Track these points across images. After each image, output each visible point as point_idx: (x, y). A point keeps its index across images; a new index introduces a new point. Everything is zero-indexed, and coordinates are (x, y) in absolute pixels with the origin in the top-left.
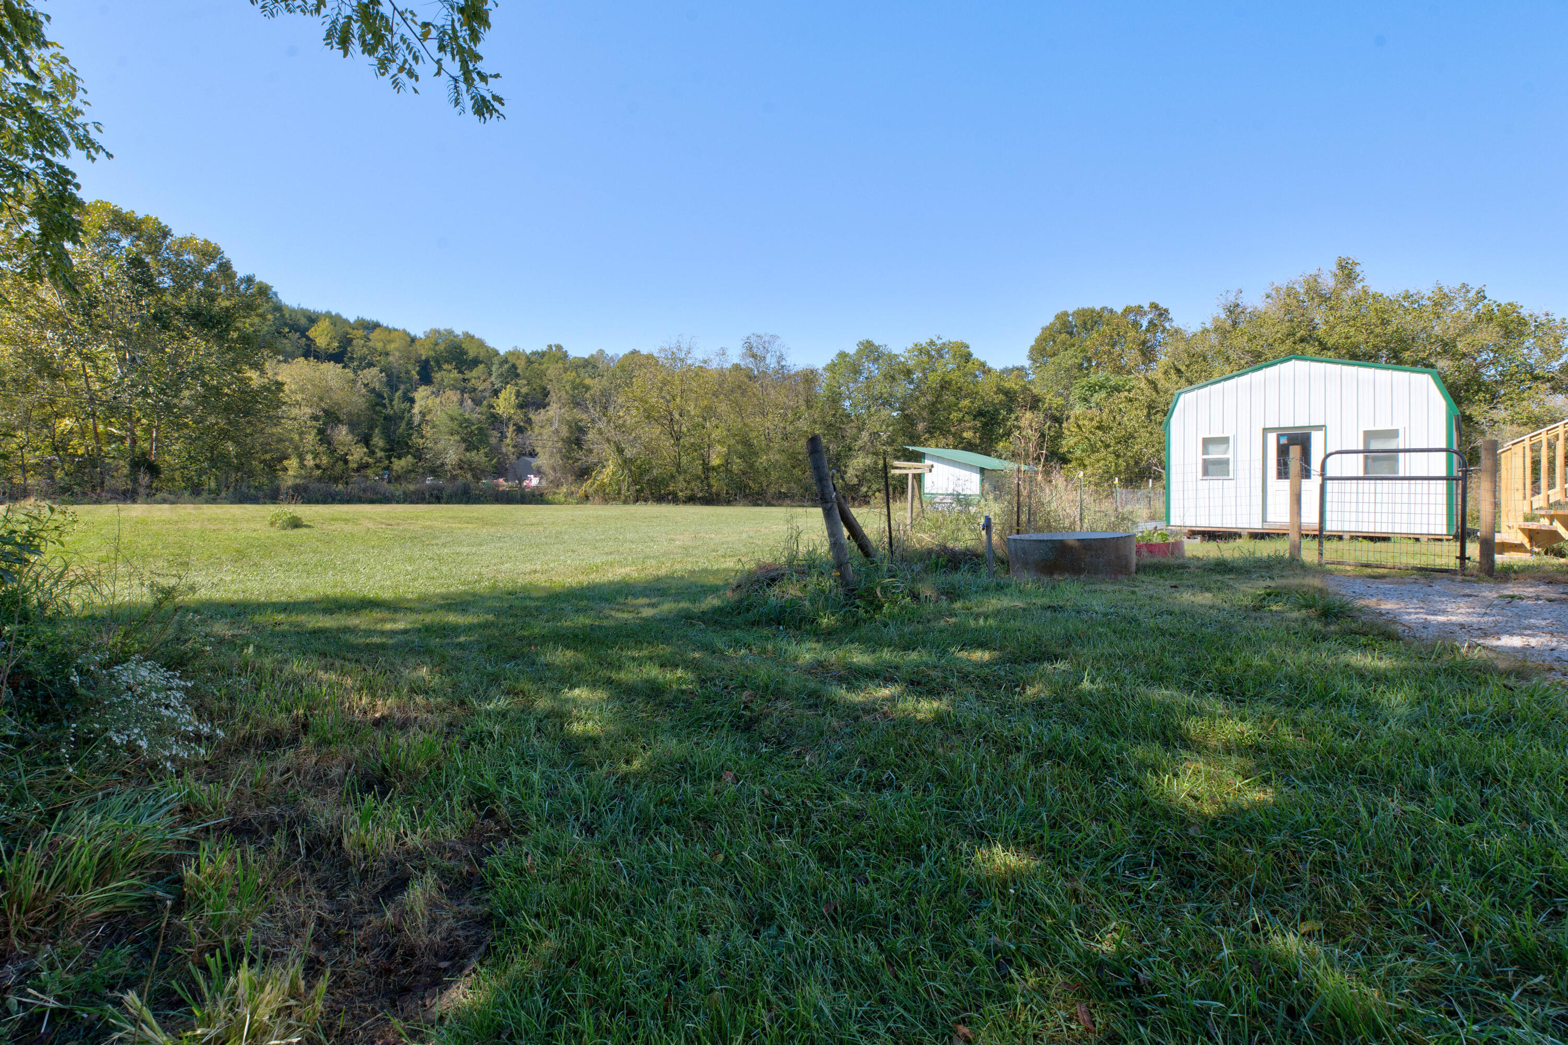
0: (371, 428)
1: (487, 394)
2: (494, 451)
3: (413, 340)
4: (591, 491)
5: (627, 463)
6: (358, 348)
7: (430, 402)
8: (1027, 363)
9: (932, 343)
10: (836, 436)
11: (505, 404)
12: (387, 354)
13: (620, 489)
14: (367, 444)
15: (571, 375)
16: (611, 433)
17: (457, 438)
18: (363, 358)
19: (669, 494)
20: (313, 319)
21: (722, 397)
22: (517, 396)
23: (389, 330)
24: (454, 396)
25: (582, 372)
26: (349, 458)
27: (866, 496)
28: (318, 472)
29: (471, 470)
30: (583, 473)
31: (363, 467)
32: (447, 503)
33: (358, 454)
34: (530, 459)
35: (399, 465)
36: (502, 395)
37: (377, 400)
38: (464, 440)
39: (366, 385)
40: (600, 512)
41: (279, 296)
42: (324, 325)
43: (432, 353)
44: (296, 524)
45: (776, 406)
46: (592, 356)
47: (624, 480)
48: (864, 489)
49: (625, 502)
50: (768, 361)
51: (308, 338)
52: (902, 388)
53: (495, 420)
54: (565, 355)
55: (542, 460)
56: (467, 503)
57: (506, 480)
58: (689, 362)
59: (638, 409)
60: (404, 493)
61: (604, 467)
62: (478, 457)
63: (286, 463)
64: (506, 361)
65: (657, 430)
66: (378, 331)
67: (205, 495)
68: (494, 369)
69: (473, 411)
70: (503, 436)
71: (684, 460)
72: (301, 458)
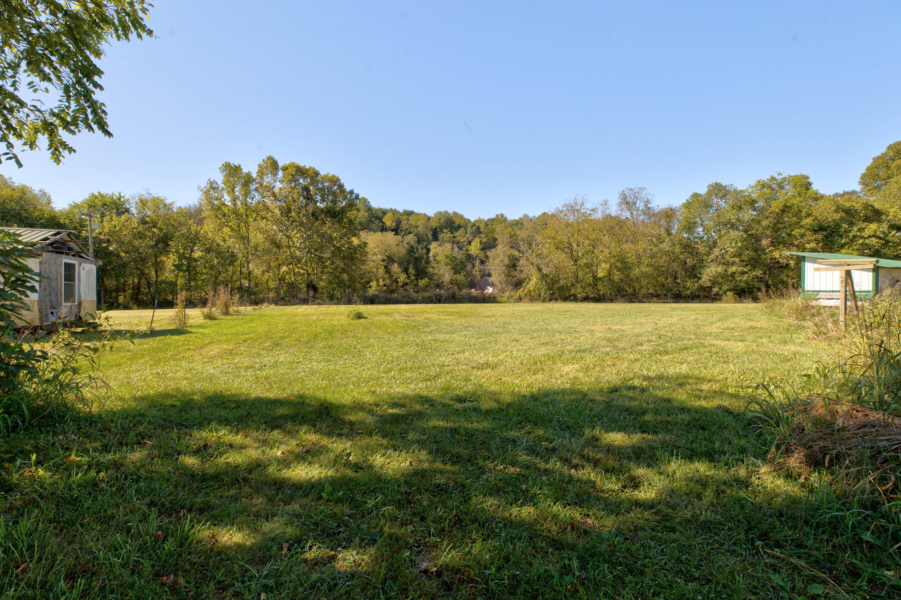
0: (409, 264)
1: (465, 244)
2: (469, 274)
3: (429, 218)
4: (522, 295)
5: (544, 277)
6: (404, 225)
7: (437, 250)
8: (858, 188)
9: (773, 178)
10: (692, 253)
11: (474, 248)
12: (417, 227)
13: (540, 294)
14: (407, 273)
15: (509, 230)
16: (533, 259)
17: (449, 267)
18: (406, 230)
19: (571, 296)
20: (384, 212)
21: (605, 232)
22: (481, 244)
23: (418, 215)
24: (448, 246)
25: (515, 227)
26: (399, 280)
27: (717, 294)
28: (385, 288)
29: (457, 284)
30: (518, 284)
31: (405, 284)
32: (444, 303)
33: (402, 278)
34: (488, 278)
35: (422, 283)
36: (472, 244)
37: (411, 250)
38: (453, 268)
39: (408, 244)
40: (530, 308)
41: (371, 203)
42: (389, 215)
43: (438, 224)
44: (359, 316)
45: (644, 235)
46: (520, 218)
47: (542, 288)
48: (715, 290)
49: (543, 301)
50: (637, 206)
51: (383, 222)
52: (748, 215)
53: (470, 258)
54: (506, 219)
55: (494, 279)
56: (454, 303)
57: (476, 290)
58: (582, 211)
59: (550, 243)
60: (423, 298)
61: (530, 280)
62: (460, 277)
63: (371, 284)
64: (474, 225)
65: (564, 255)
66: (413, 215)
67: (335, 301)
68: (468, 230)
69: (458, 253)
70: (474, 266)
71: (580, 273)
72: (378, 281)
